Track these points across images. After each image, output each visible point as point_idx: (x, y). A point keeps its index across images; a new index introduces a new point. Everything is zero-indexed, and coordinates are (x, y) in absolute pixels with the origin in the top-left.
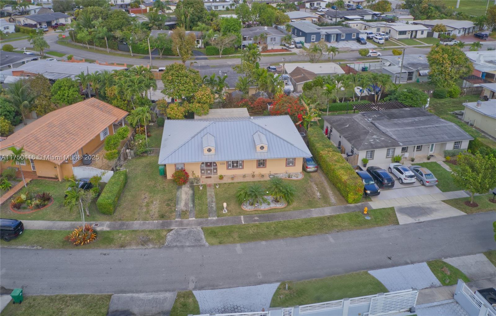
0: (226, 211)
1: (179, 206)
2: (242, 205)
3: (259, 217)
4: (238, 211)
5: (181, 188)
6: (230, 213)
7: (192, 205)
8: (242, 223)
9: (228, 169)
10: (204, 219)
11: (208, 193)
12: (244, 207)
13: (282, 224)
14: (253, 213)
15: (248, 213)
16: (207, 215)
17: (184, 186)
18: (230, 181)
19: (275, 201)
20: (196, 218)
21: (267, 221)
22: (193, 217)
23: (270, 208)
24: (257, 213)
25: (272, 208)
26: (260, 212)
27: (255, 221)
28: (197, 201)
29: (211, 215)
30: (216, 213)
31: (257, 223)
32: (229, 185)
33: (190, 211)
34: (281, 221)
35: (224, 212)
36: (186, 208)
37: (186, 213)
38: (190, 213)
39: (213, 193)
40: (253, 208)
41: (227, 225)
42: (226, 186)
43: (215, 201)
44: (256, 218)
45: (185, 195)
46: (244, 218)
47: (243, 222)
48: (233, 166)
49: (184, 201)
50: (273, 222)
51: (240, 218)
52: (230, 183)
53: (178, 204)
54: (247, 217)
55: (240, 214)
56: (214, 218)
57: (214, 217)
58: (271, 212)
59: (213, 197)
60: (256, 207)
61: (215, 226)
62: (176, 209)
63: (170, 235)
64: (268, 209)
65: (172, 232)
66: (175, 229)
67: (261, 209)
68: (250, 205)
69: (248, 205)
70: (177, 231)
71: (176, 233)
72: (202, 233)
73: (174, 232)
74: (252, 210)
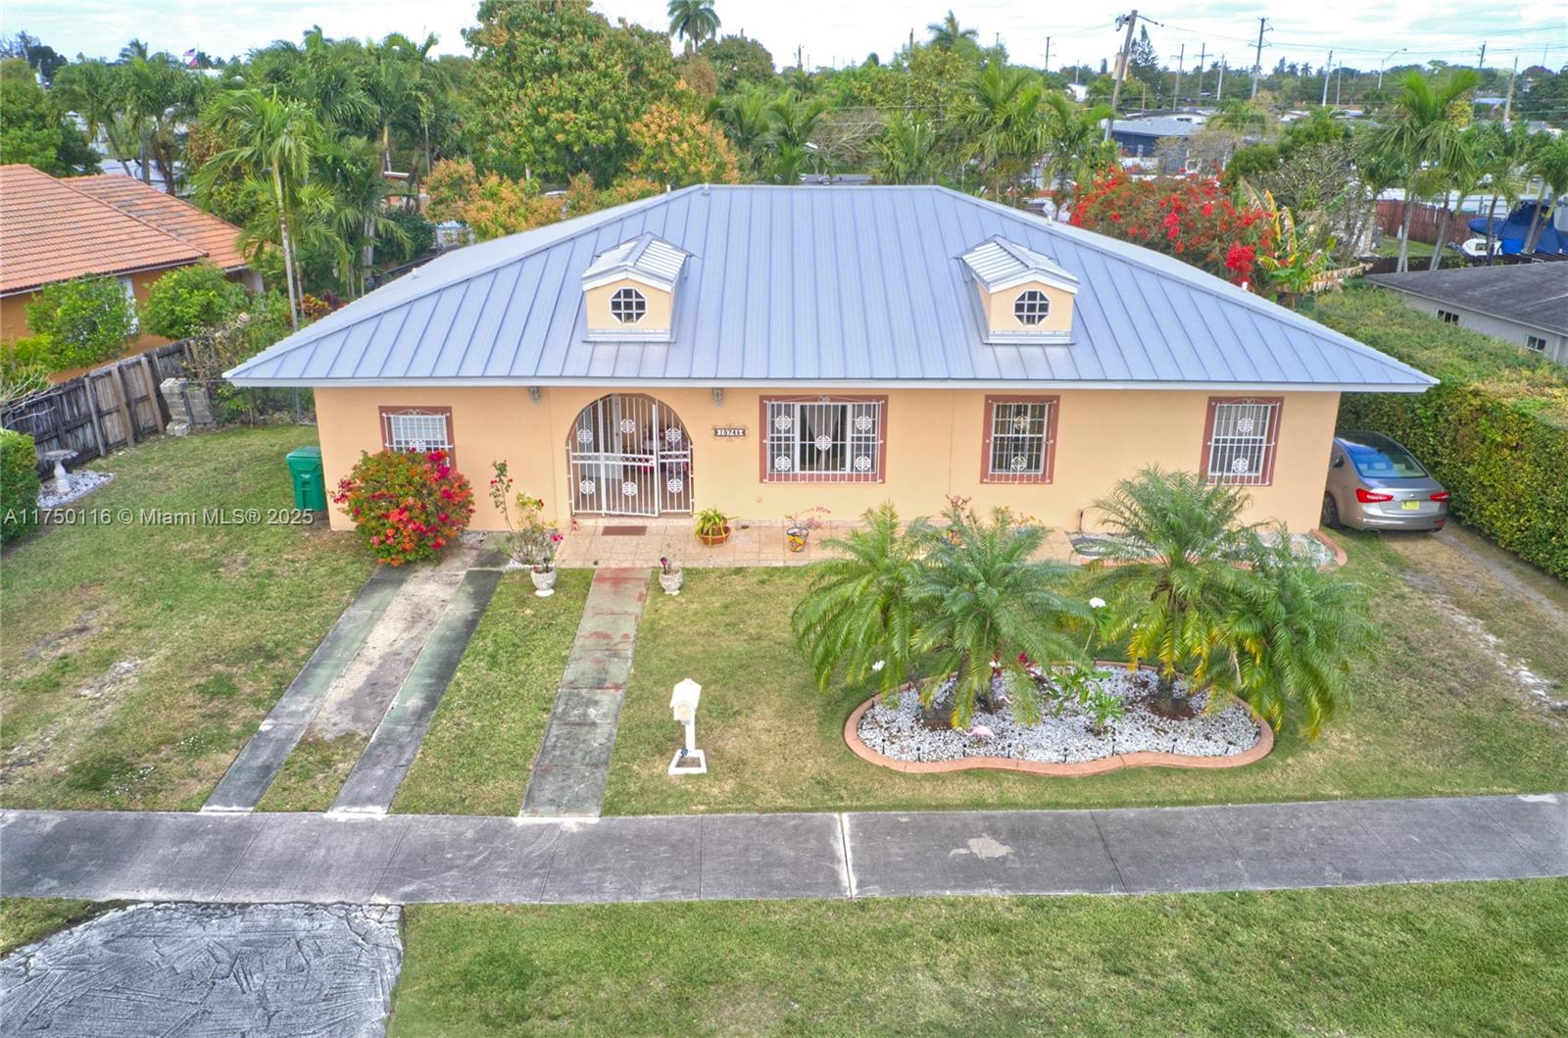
0: (695, 762)
1: (295, 704)
2: (851, 724)
3: (1015, 834)
4: (812, 767)
5: (401, 582)
6: (729, 785)
7: (415, 702)
8: (835, 883)
9: (768, 473)
10: (468, 827)
11: (588, 624)
12: (866, 734)
13: (1275, 925)
14: (954, 793)
15: (903, 791)
16: (515, 786)
17: (425, 571)
18: (778, 557)
19: (1155, 709)
20: (396, 809)
21: (1102, 884)
22: (370, 800)
23: (1115, 763)
24: (990, 793)
25: (1132, 761)
26: (1019, 792)
27: (976, 871)
28: (470, 674)
29: (548, 790)
30: (602, 773)
31: (995, 893)
32: (763, 582)
33: (380, 743)
34: (1247, 898)
35: (673, 770)
36: (356, 719)
37: (327, 763)
38: (369, 759)
39: (629, 627)
40: (956, 747)
41: (677, 897)
42: (739, 584)
43: (621, 679)
44: (987, 848)
45: (401, 625)
46: (864, 834)
47: (848, 879)
48: (809, 457)
49: (368, 670)
50: (1171, 896)
51: (826, 832)
52: (772, 571)
53: (301, 685)
54: (896, 828)
55: (827, 793)
56: (570, 822)
57: (575, 806)
58: (1126, 792)
59: (616, 654)
60: (980, 741)
61: (551, 899)
62: (265, 726)
63: (22, 969)
64: (1097, 770)
65: (71, 942)
66: (131, 908)
67: (1032, 764)
68: (924, 726)
69: (904, 719)
70: (129, 934)
71: (119, 944)
72: (383, 971)
73: (103, 937)
74: (935, 769)
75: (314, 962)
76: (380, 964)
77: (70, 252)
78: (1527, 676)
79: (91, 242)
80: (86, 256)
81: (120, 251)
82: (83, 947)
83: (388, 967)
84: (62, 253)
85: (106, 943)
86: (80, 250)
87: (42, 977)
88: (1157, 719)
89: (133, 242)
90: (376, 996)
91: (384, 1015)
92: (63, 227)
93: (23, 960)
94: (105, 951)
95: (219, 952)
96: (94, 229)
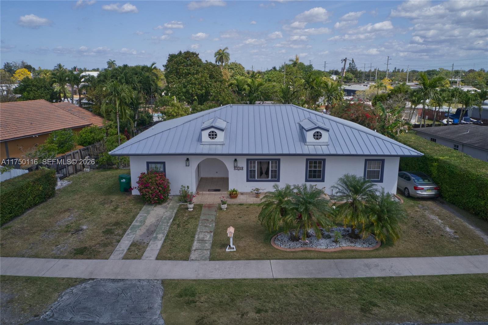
0: (233, 248)
1: (129, 235)
2: (272, 240)
4: (263, 250)
6: (242, 253)
9: (249, 180)
11: (202, 217)
12: (276, 242)
14: (299, 255)
15: (286, 255)
16: (187, 254)
18: (252, 200)
19: (351, 237)
20: (158, 259)
22: (151, 257)
23: (340, 249)
24: (308, 256)
25: (344, 248)
29: (196, 255)
30: (209, 251)
32: (248, 207)
33: (152, 244)
35: (227, 250)
37: (139, 249)
38: (149, 248)
39: (213, 218)
40: (299, 245)
42: (242, 207)
47: (272, 274)
48: (260, 175)
49: (146, 228)
52: (250, 205)
55: (266, 256)
59: (210, 223)
60: (305, 243)
63: (71, 292)
64: (335, 250)
65: (82, 287)
66: (95, 280)
67: (319, 249)
68: (291, 240)
69: (286, 239)
70: (96, 285)
71: (94, 287)
72: (159, 293)
73: (90, 286)
74: (294, 250)
75: (142, 291)
76: (158, 291)
77: (57, 123)
78: (448, 229)
79: (62, 120)
80: (61, 124)
81: (70, 122)
82: (85, 288)
83: (160, 292)
84: (55, 123)
85: (91, 287)
86: (59, 122)
87: (77, 294)
88: (351, 239)
89: (73, 120)
90: (158, 298)
91: (161, 302)
92: (54, 116)
93: (71, 290)
94: (91, 289)
95: (118, 289)
96: (62, 117)
